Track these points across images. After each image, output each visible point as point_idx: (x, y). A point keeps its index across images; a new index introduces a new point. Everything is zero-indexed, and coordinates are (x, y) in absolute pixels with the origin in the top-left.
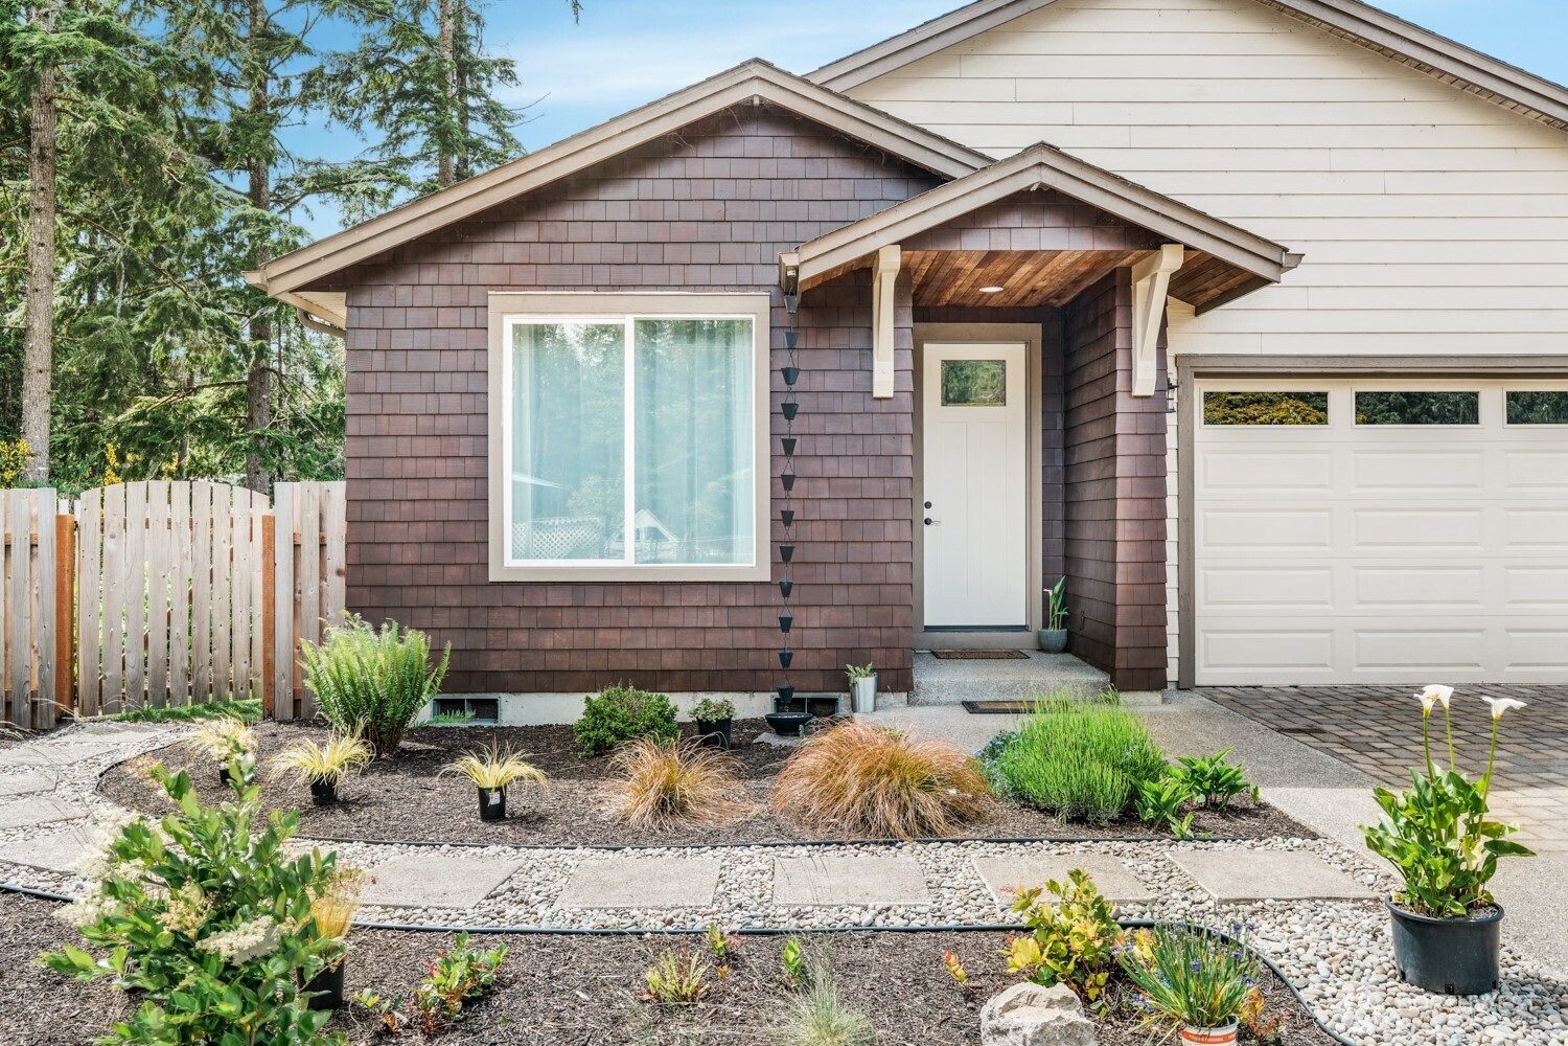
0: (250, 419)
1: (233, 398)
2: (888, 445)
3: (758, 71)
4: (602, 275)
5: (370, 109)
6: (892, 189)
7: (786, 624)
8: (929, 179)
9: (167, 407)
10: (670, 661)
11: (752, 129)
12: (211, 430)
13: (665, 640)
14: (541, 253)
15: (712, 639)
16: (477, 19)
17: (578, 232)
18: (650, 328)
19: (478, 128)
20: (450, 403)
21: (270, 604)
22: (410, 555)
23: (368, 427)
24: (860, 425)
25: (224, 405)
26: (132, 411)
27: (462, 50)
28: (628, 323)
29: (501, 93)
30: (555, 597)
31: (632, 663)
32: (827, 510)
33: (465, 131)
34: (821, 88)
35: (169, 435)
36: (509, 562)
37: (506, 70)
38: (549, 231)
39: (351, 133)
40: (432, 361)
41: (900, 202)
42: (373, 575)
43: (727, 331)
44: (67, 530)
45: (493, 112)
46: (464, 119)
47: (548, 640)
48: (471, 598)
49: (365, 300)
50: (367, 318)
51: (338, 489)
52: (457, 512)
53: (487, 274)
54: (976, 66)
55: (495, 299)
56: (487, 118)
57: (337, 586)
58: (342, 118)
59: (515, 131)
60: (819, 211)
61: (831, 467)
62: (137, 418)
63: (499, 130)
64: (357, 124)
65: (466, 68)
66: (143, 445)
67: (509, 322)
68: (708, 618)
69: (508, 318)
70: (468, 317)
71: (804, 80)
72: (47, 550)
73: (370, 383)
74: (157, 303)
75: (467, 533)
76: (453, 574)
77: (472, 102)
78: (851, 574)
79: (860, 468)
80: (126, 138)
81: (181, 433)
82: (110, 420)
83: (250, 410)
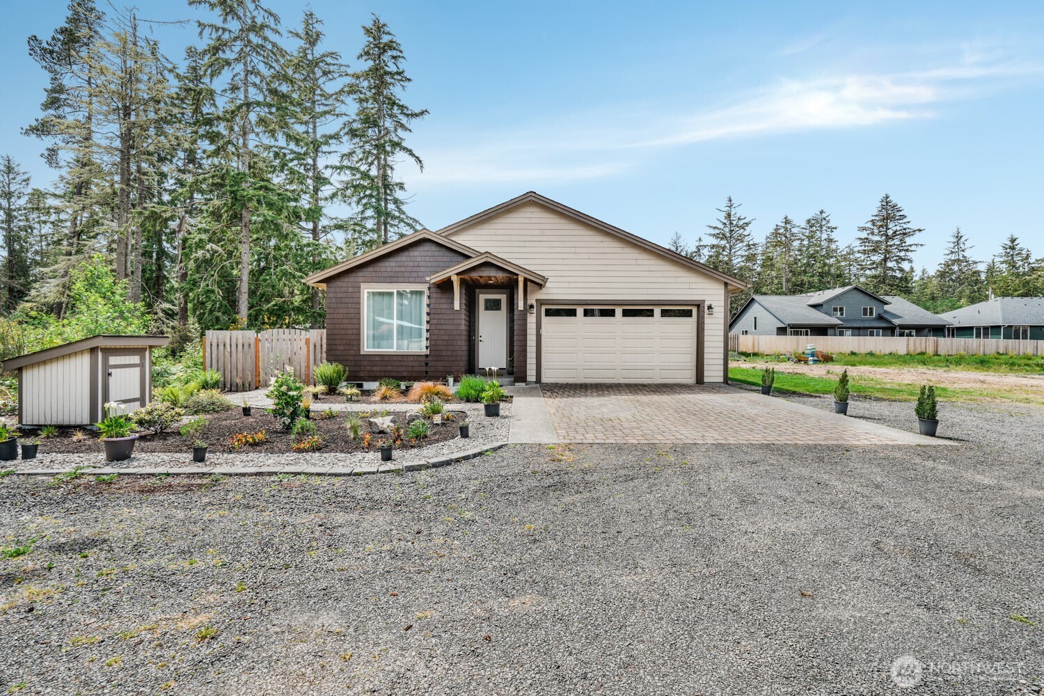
0: (313, 306)
1: (307, 298)
2: (458, 321)
3: (425, 231)
4: (388, 280)
5: (355, 199)
6: (460, 258)
7: (427, 364)
8: (468, 257)
9: (284, 302)
10: (405, 374)
11: (426, 244)
12: (299, 310)
13: (403, 369)
14: (374, 274)
15: (415, 369)
16: (392, 168)
17: (383, 269)
18: (400, 294)
19: (391, 206)
20: (352, 311)
21: (308, 359)
22: (342, 348)
23: (331, 316)
24: (451, 317)
25: (304, 301)
26: (273, 303)
27: (385, 180)
28: (395, 291)
29: (399, 194)
30: (377, 359)
31: (395, 374)
32: (444, 337)
33: (386, 208)
34: (439, 235)
35: (285, 312)
36: (366, 349)
37: (401, 186)
38: (376, 269)
39: (348, 206)
40: (347, 301)
41: (461, 262)
42: (332, 353)
43: (421, 293)
44: (257, 340)
45: (396, 201)
46: (386, 205)
47: (375, 369)
48: (357, 358)
49: (331, 285)
50: (333, 290)
51: (325, 331)
52: (353, 337)
53: (360, 279)
54: (486, 226)
55: (363, 285)
56: (394, 203)
57: (324, 355)
58: (345, 202)
59: (403, 208)
60: (442, 264)
61: (444, 327)
62: (274, 306)
63: (398, 207)
64: (350, 204)
65: (386, 186)
66: (276, 314)
67: (366, 291)
68: (414, 364)
69: (366, 290)
70: (356, 290)
71: (435, 233)
72: (252, 346)
73: (332, 306)
74: (282, 271)
75: (355, 343)
76: (352, 352)
77: (389, 198)
78: (449, 353)
79: (451, 327)
80: (272, 222)
81: (289, 311)
82: (265, 307)
83: (312, 303)
